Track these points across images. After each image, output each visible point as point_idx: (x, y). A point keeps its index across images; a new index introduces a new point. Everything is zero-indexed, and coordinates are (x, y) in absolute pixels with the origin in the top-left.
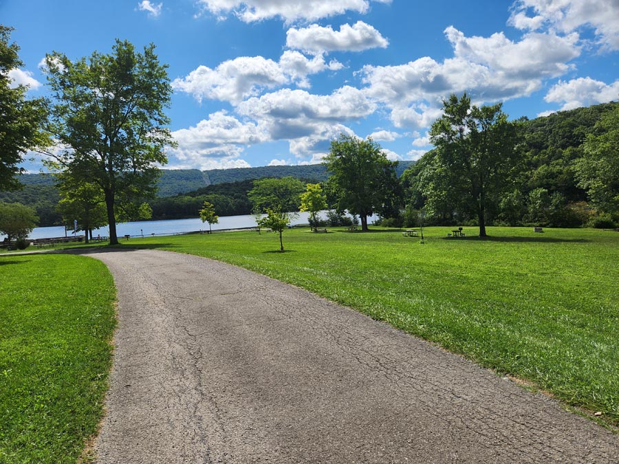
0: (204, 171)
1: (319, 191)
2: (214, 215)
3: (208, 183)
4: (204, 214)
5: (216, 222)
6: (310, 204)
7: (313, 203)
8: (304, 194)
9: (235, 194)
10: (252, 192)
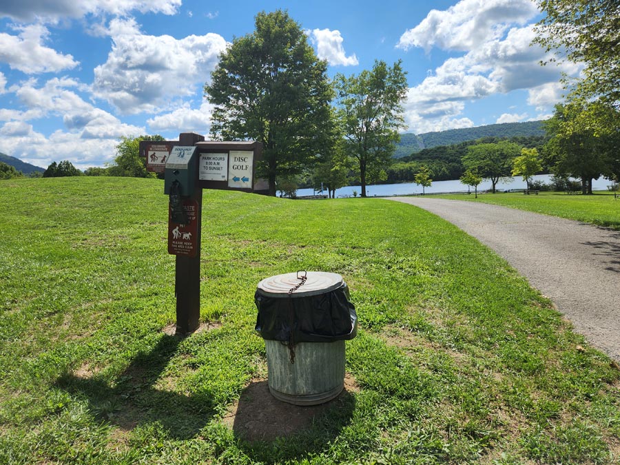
0: (419, 135)
1: (536, 155)
2: (428, 179)
3: (422, 148)
4: (419, 178)
5: (429, 185)
6: (524, 168)
7: (527, 167)
8: (517, 158)
9: (451, 158)
10: (466, 157)
